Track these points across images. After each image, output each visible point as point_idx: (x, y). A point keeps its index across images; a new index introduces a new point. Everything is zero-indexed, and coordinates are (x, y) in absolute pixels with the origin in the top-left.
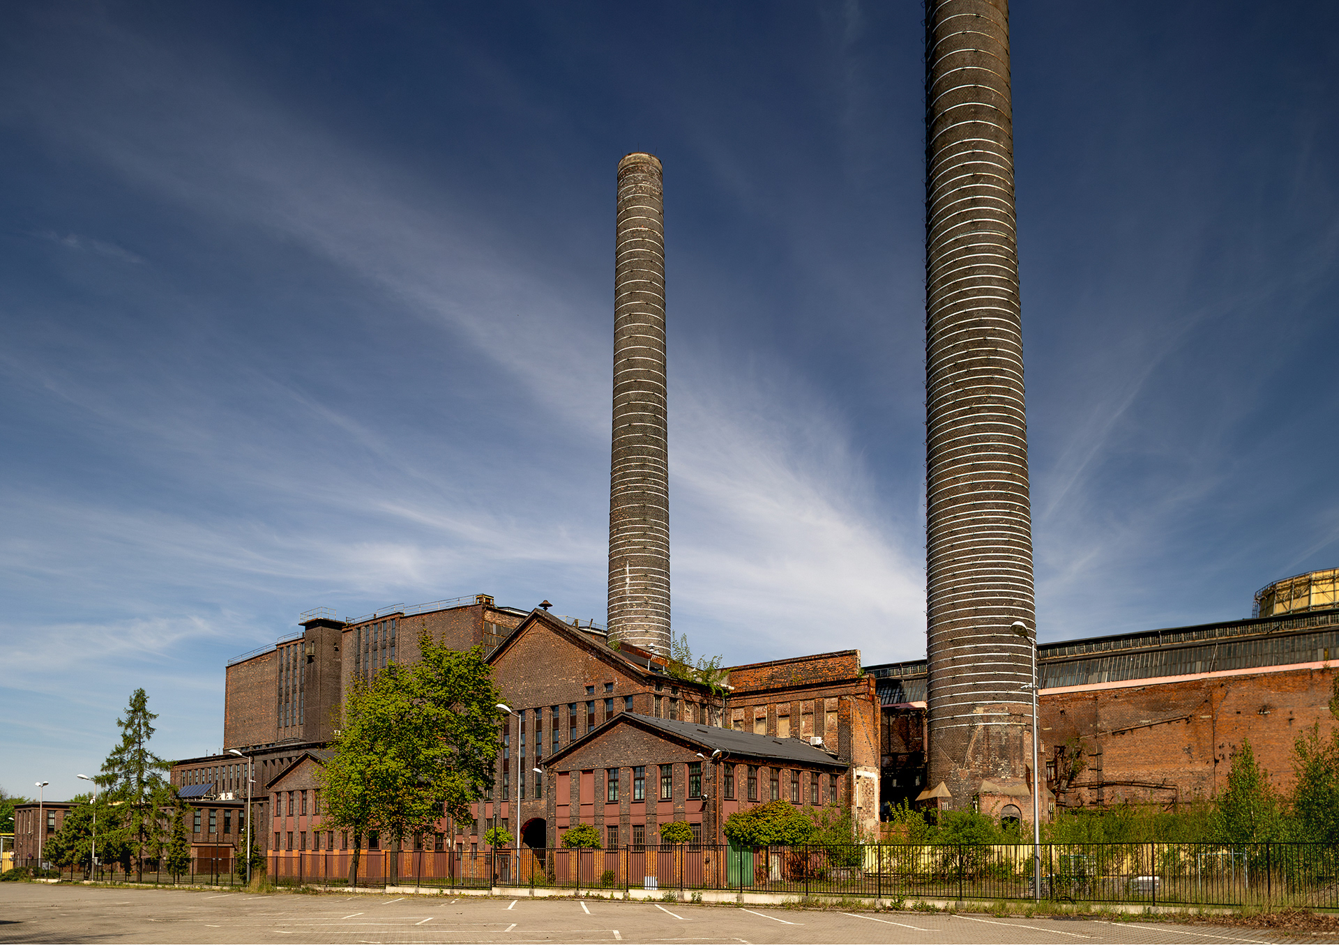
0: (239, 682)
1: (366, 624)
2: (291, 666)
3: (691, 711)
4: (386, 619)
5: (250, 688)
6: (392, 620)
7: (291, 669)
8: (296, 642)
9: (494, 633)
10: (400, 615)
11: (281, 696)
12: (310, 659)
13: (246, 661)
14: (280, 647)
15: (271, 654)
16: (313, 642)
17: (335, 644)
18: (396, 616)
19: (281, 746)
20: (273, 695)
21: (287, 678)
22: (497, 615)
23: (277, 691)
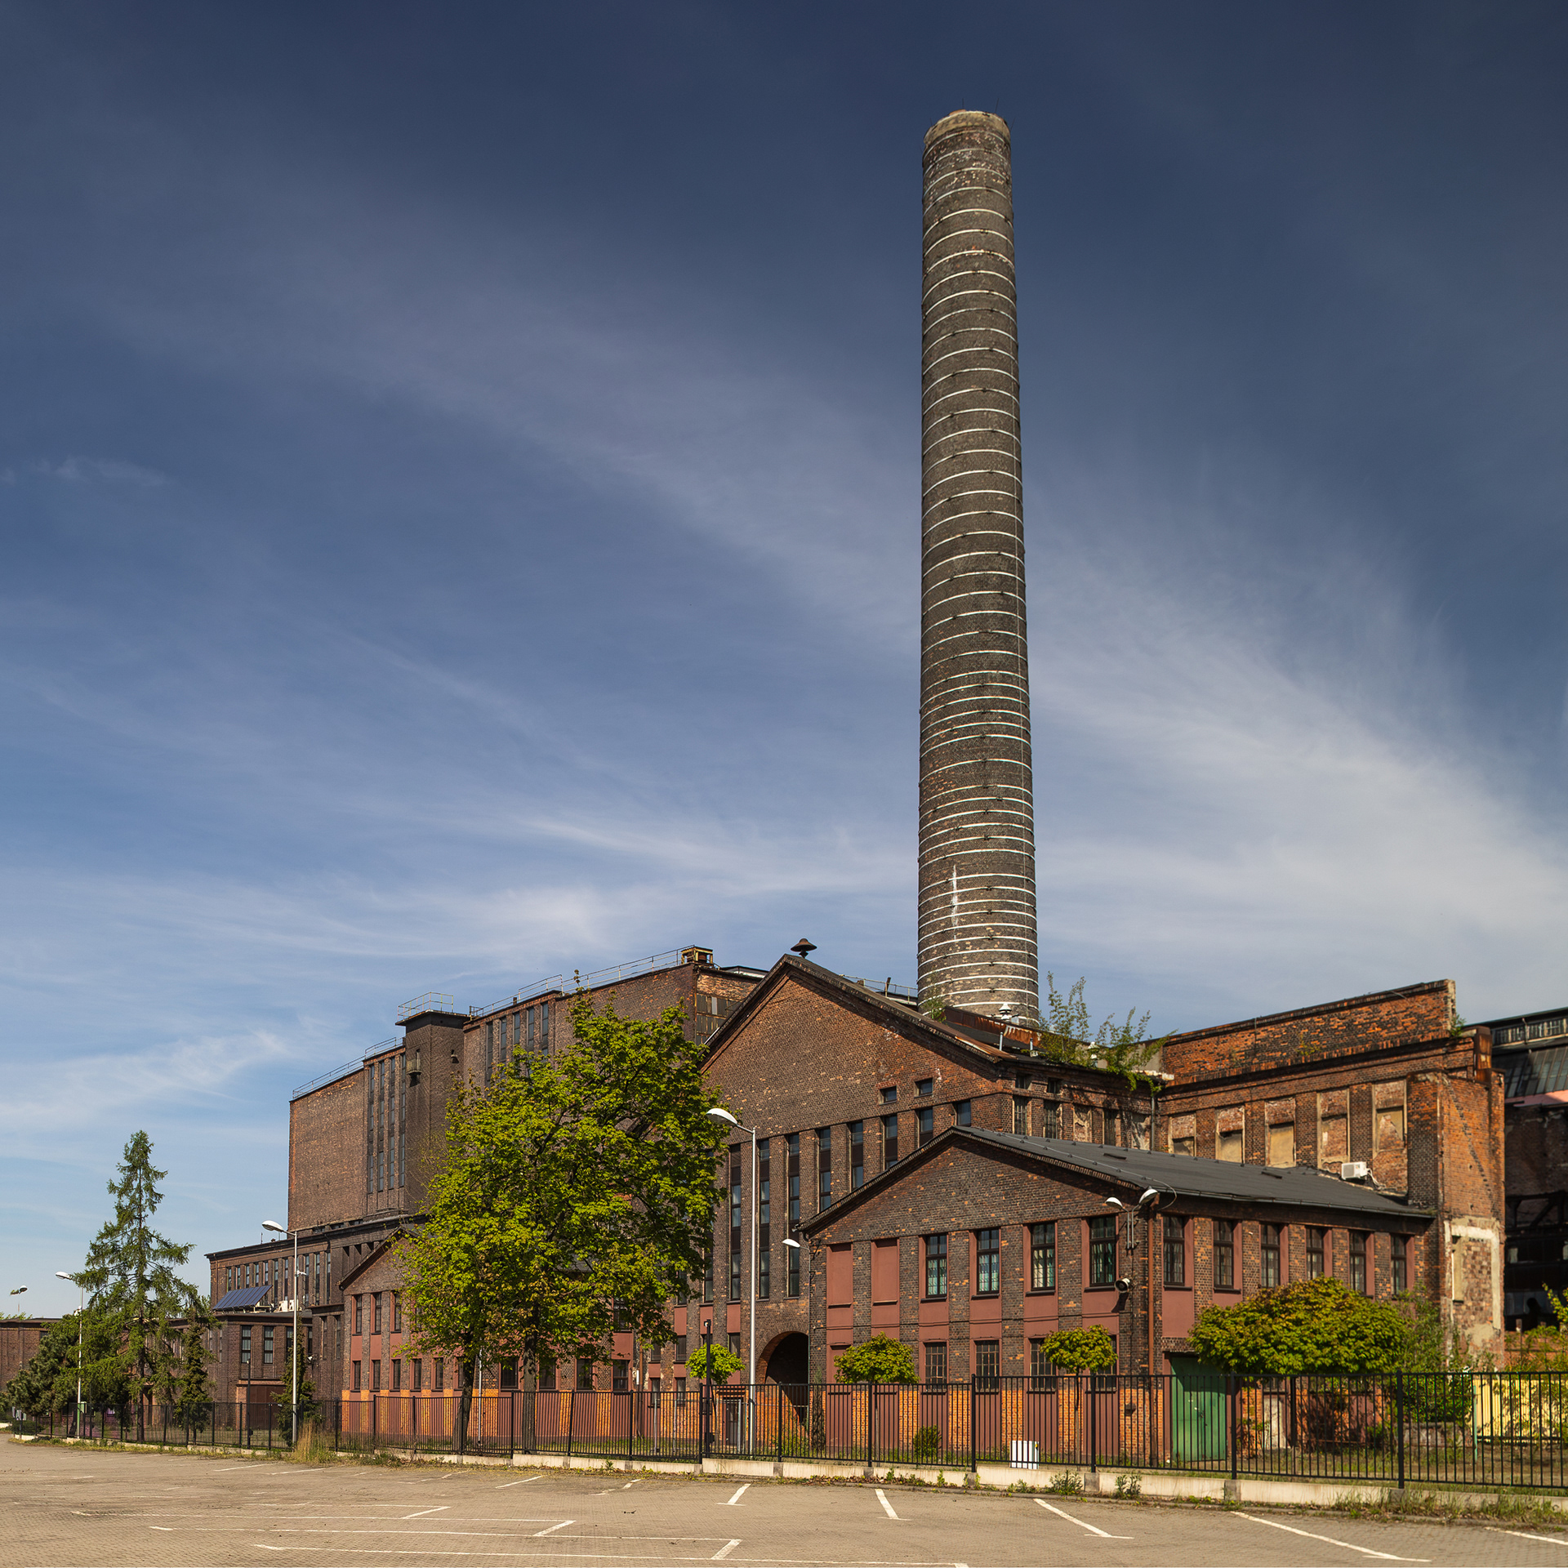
0: (309, 1124)
1: (501, 1015)
2: (386, 1092)
3: (1086, 1125)
4: (532, 1003)
5: (325, 1133)
6: (542, 1004)
7: (386, 1098)
8: (394, 1054)
9: (715, 1012)
10: (555, 996)
11: (370, 1141)
12: (415, 1078)
13: (318, 1090)
14: (370, 1063)
15: (357, 1076)
16: (418, 1051)
17: (453, 1052)
18: (549, 997)
19: (371, 1222)
20: (359, 1142)
21: (380, 1113)
22: (719, 981)
23: (366, 1135)
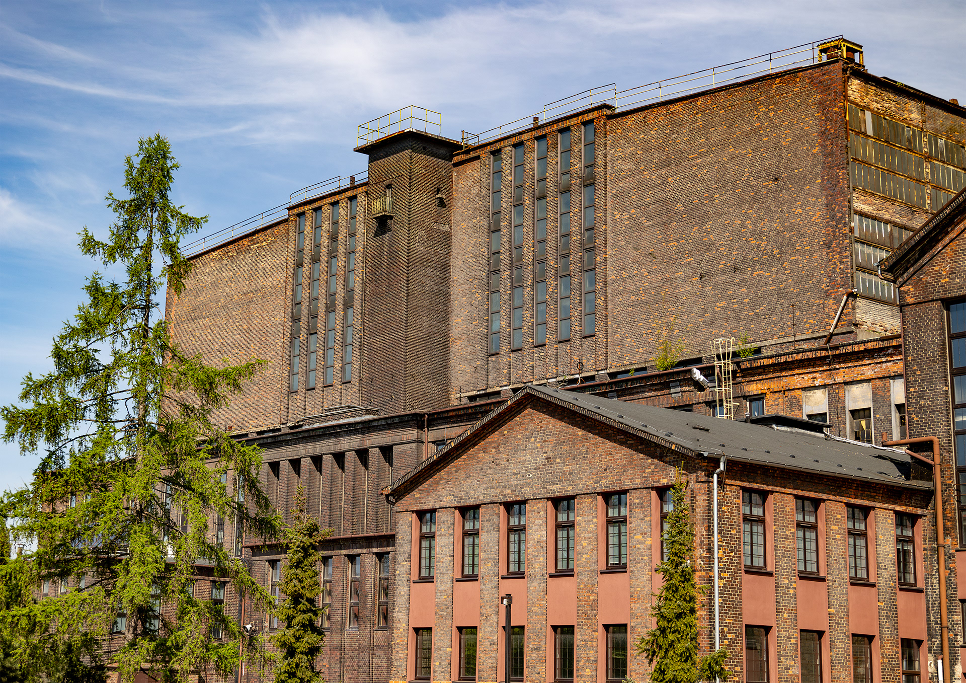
0: (196, 296)
1: (516, 140)
2: (324, 250)
4: (568, 123)
5: (223, 307)
6: (585, 124)
7: (324, 258)
8: (337, 198)
9: (870, 132)
10: (606, 112)
11: (296, 319)
12: (383, 224)
13: (214, 250)
14: (298, 211)
15: (275, 230)
16: (389, 186)
17: (438, 191)
18: (596, 114)
20: (278, 319)
21: (313, 280)
22: (872, 89)
23: (289, 310)
